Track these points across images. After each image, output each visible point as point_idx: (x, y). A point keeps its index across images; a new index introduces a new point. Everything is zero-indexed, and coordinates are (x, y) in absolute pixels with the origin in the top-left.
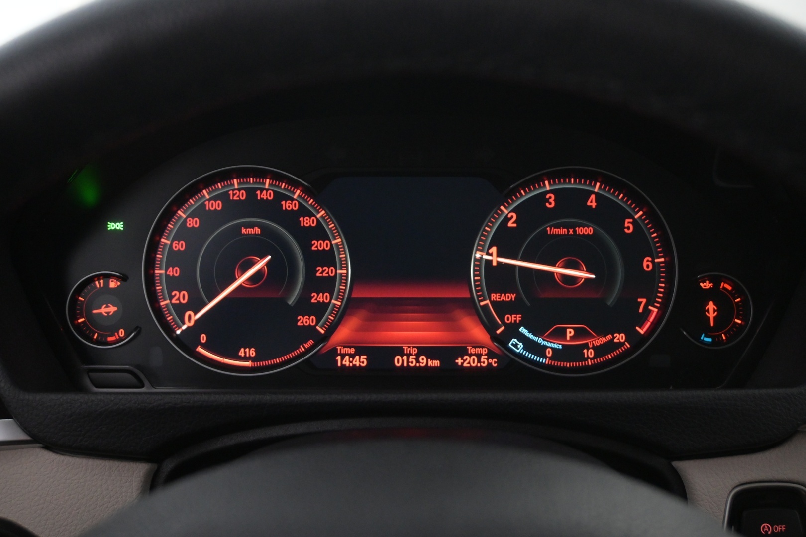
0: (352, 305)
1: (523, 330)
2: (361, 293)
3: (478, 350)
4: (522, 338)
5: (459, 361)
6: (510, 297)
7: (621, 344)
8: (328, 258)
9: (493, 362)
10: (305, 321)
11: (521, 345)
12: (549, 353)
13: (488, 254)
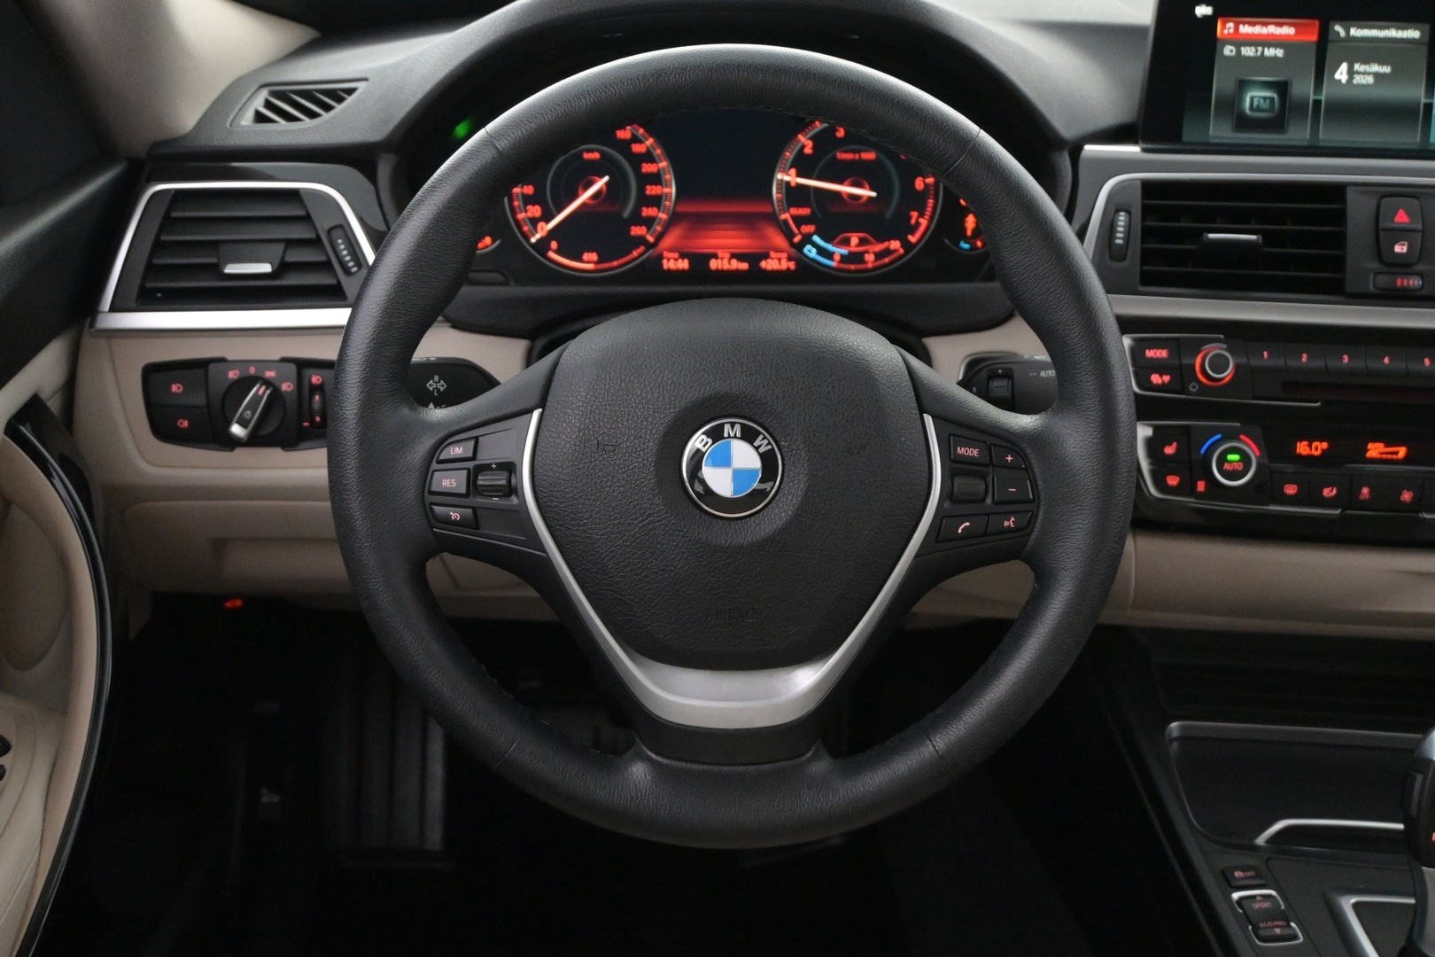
0: (675, 218)
2: (682, 209)
3: (779, 255)
4: (815, 245)
5: (763, 264)
6: (805, 211)
7: (895, 251)
8: (656, 179)
9: (791, 264)
10: (637, 231)
11: (814, 251)
13: (788, 175)
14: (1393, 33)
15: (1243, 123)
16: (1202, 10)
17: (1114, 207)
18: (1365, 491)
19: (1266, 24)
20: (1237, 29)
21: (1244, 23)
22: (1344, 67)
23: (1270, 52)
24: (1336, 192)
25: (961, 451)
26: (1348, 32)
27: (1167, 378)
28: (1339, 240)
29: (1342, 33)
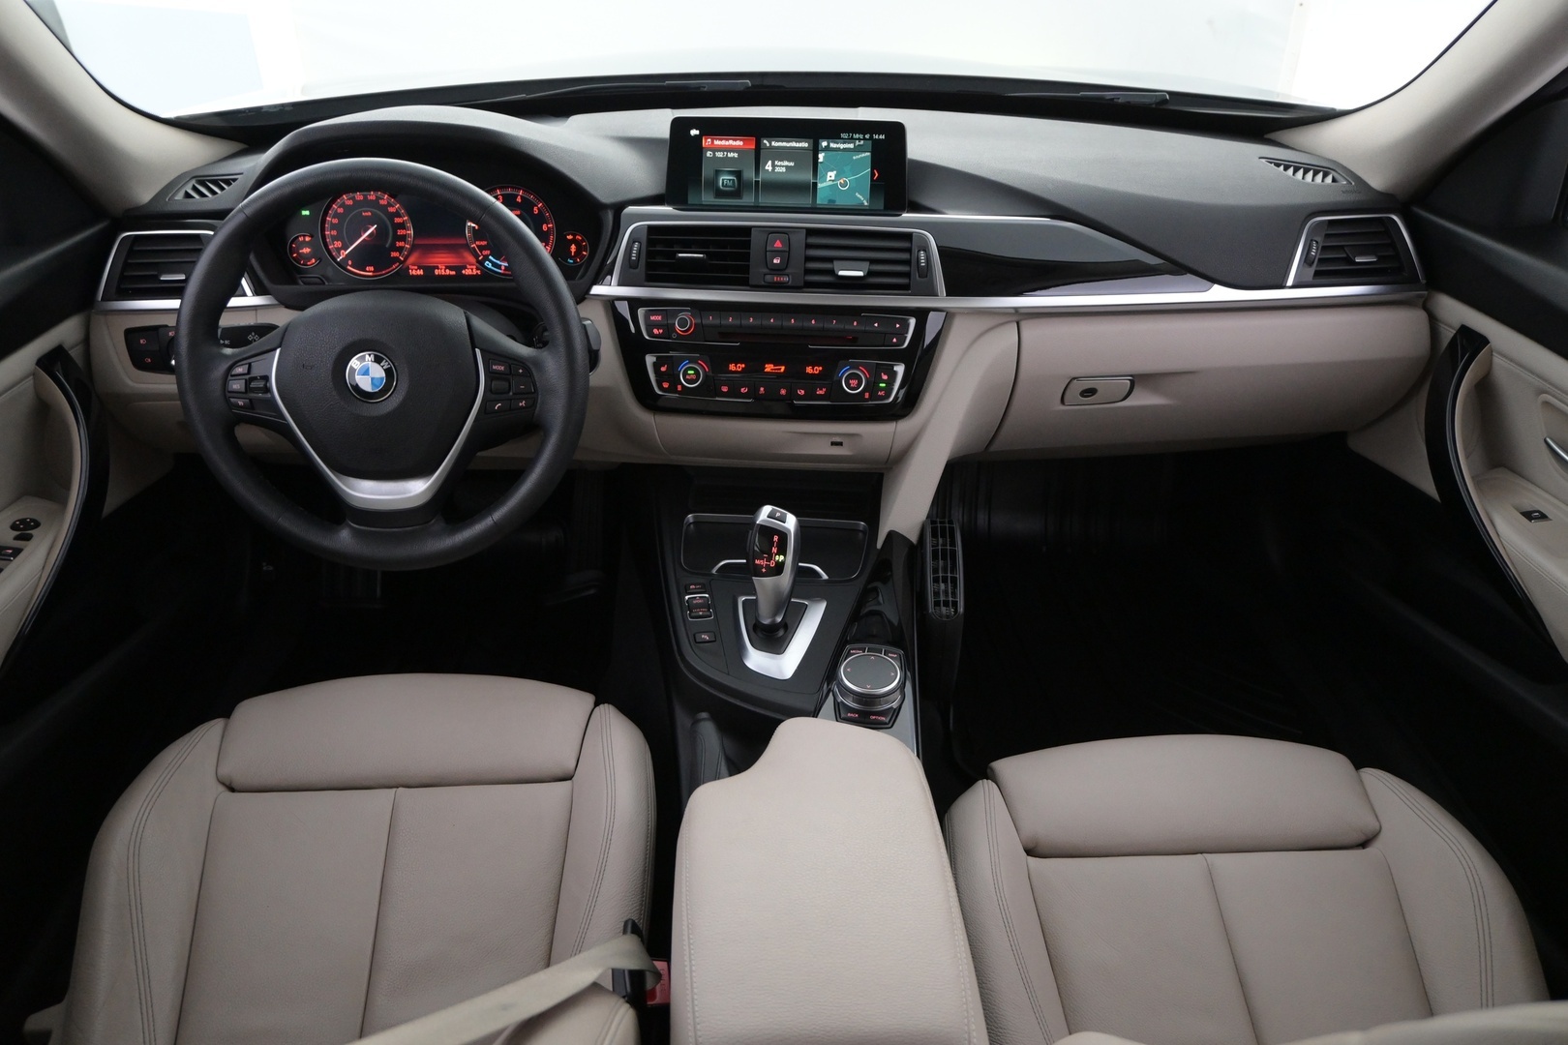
0: (414, 248)
1: (490, 257)
2: (418, 242)
3: (472, 267)
4: (490, 261)
5: (463, 272)
6: (484, 243)
8: (402, 226)
9: (479, 272)
10: (394, 254)
11: (490, 264)
12: (503, 268)
13: (473, 224)
14: (794, 144)
15: (719, 194)
16: (694, 132)
17: (632, 241)
18: (762, 389)
19: (727, 140)
20: (713, 142)
21: (716, 139)
22: (770, 162)
23: (731, 155)
24: (746, 231)
25: (494, 367)
26: (770, 144)
27: (661, 331)
28: (747, 257)
29: (768, 145)
